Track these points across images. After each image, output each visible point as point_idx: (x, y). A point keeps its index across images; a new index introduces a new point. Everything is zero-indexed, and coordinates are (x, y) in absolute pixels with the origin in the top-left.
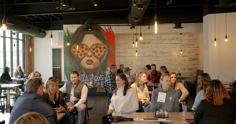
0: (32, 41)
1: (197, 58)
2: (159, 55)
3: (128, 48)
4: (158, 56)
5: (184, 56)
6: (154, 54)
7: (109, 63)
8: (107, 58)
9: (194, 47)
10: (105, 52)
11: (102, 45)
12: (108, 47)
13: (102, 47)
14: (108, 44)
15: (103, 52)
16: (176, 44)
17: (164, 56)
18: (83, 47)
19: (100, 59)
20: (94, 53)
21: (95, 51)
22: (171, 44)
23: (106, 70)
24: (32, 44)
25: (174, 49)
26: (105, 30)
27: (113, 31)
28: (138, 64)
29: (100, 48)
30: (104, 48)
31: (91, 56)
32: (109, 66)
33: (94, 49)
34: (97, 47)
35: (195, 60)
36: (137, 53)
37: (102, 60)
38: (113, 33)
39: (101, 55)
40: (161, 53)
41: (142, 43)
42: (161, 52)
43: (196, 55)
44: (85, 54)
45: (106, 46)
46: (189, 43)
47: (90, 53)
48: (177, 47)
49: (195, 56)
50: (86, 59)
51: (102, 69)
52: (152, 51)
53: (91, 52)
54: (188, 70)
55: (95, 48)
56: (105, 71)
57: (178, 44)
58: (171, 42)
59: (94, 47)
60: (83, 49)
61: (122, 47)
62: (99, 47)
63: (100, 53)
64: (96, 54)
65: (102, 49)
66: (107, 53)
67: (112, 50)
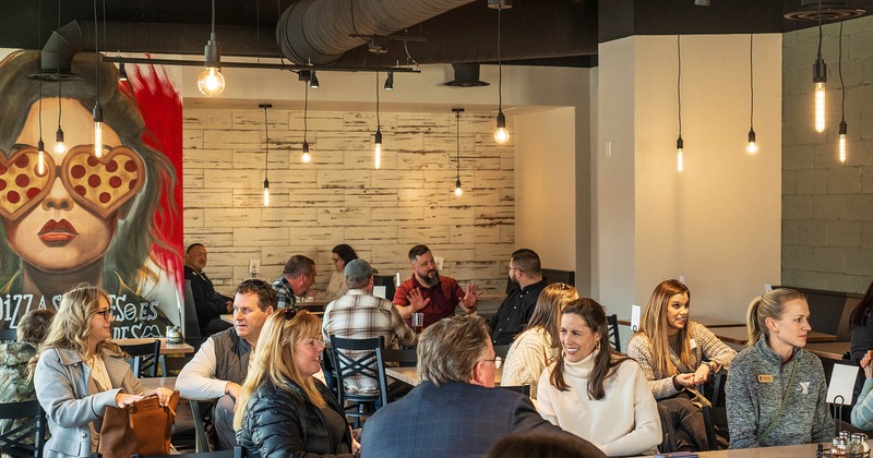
1: (510, 215)
2: (352, 201)
4: (346, 204)
5: (458, 207)
6: (331, 195)
7: (153, 240)
8: (141, 214)
9: (496, 167)
11: (122, 150)
12: (150, 161)
13: (121, 160)
14: (148, 147)
15: (124, 188)
16: (423, 153)
17: (373, 204)
18: (23, 162)
19: (111, 221)
20: (81, 190)
21: (84, 181)
22: (402, 151)
23: (141, 272)
25: (419, 174)
26: (135, 81)
27: (171, 88)
28: (258, 243)
29: (112, 166)
30: (130, 166)
31: (64, 205)
32: (153, 253)
33: (78, 172)
34: (93, 161)
35: (500, 223)
36: (266, 192)
37: (121, 222)
38: (175, 96)
39: (113, 199)
40: (361, 191)
41: (279, 143)
42: (362, 187)
43: (503, 203)
44: (33, 193)
45: (139, 159)
46: (478, 149)
47: (59, 192)
48: (430, 166)
49: (504, 209)
50: (41, 216)
51: (121, 266)
52: (322, 182)
53: (67, 185)
54: (474, 269)
55: (86, 165)
56: (135, 274)
57: (434, 152)
58: (404, 145)
59: (82, 160)
60: (23, 171)
62: (107, 160)
63: (110, 190)
64: (92, 195)
65: (120, 171)
66: (144, 189)
67: (169, 175)
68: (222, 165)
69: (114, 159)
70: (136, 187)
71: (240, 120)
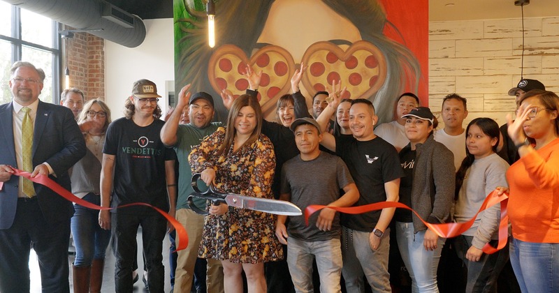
0: (97, 57)
3: (465, 73)
10: (373, 81)
11: (362, 45)
12: (391, 56)
13: (361, 56)
14: (389, 41)
15: (365, 85)
18: (264, 61)
20: (320, 88)
21: (323, 80)
24: (97, 67)
29: (352, 62)
30: (371, 62)
33: (317, 69)
34: (332, 58)
41: (531, 50)
44: (273, 92)
45: (380, 54)
53: (306, 84)
55: (325, 62)
59: (321, 57)
60: (265, 70)
61: (438, 69)
62: (347, 56)
63: (350, 87)
65: (361, 67)
66: (386, 86)
67: (413, 69)
68: (473, 72)
69: (354, 55)
70: (377, 84)
71: (491, 29)
